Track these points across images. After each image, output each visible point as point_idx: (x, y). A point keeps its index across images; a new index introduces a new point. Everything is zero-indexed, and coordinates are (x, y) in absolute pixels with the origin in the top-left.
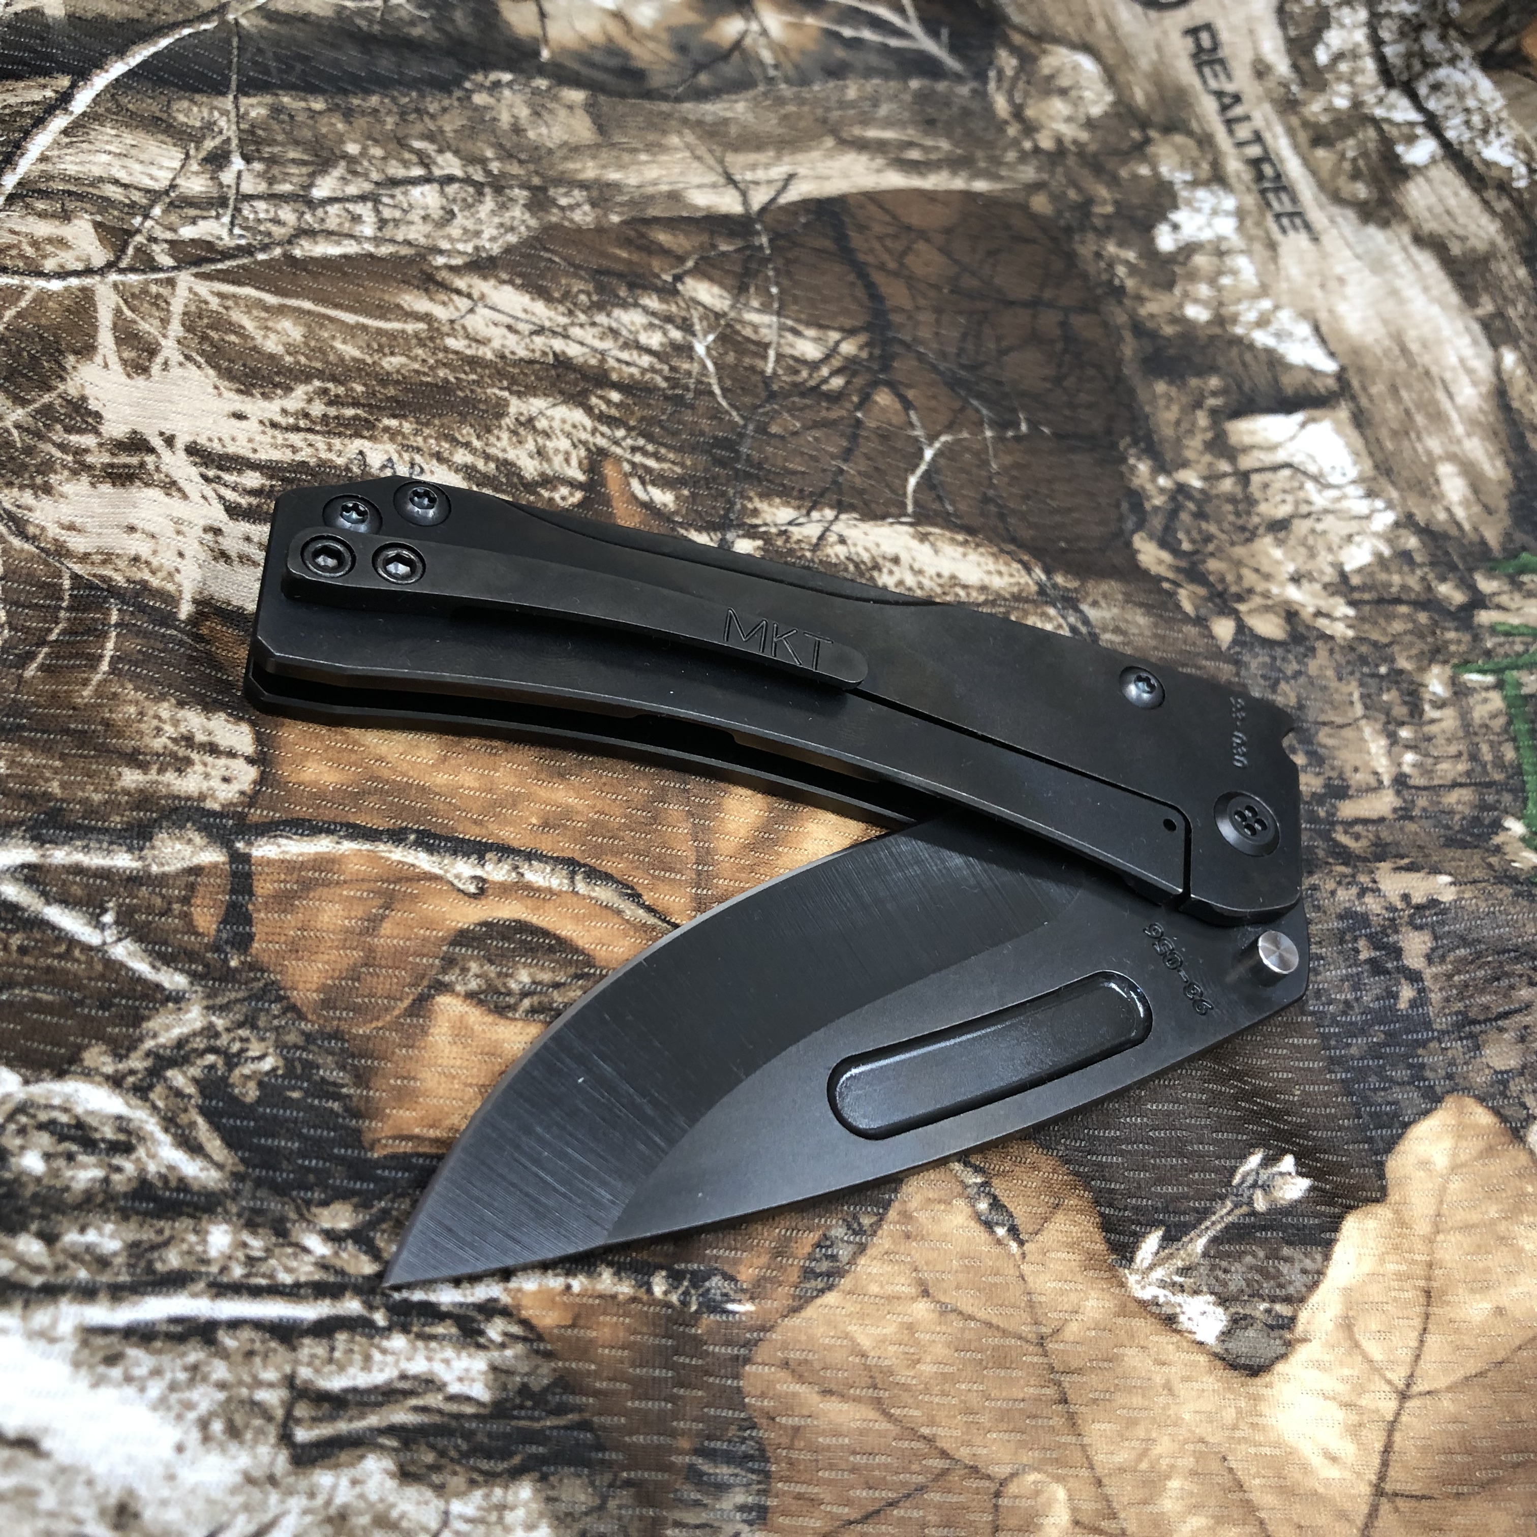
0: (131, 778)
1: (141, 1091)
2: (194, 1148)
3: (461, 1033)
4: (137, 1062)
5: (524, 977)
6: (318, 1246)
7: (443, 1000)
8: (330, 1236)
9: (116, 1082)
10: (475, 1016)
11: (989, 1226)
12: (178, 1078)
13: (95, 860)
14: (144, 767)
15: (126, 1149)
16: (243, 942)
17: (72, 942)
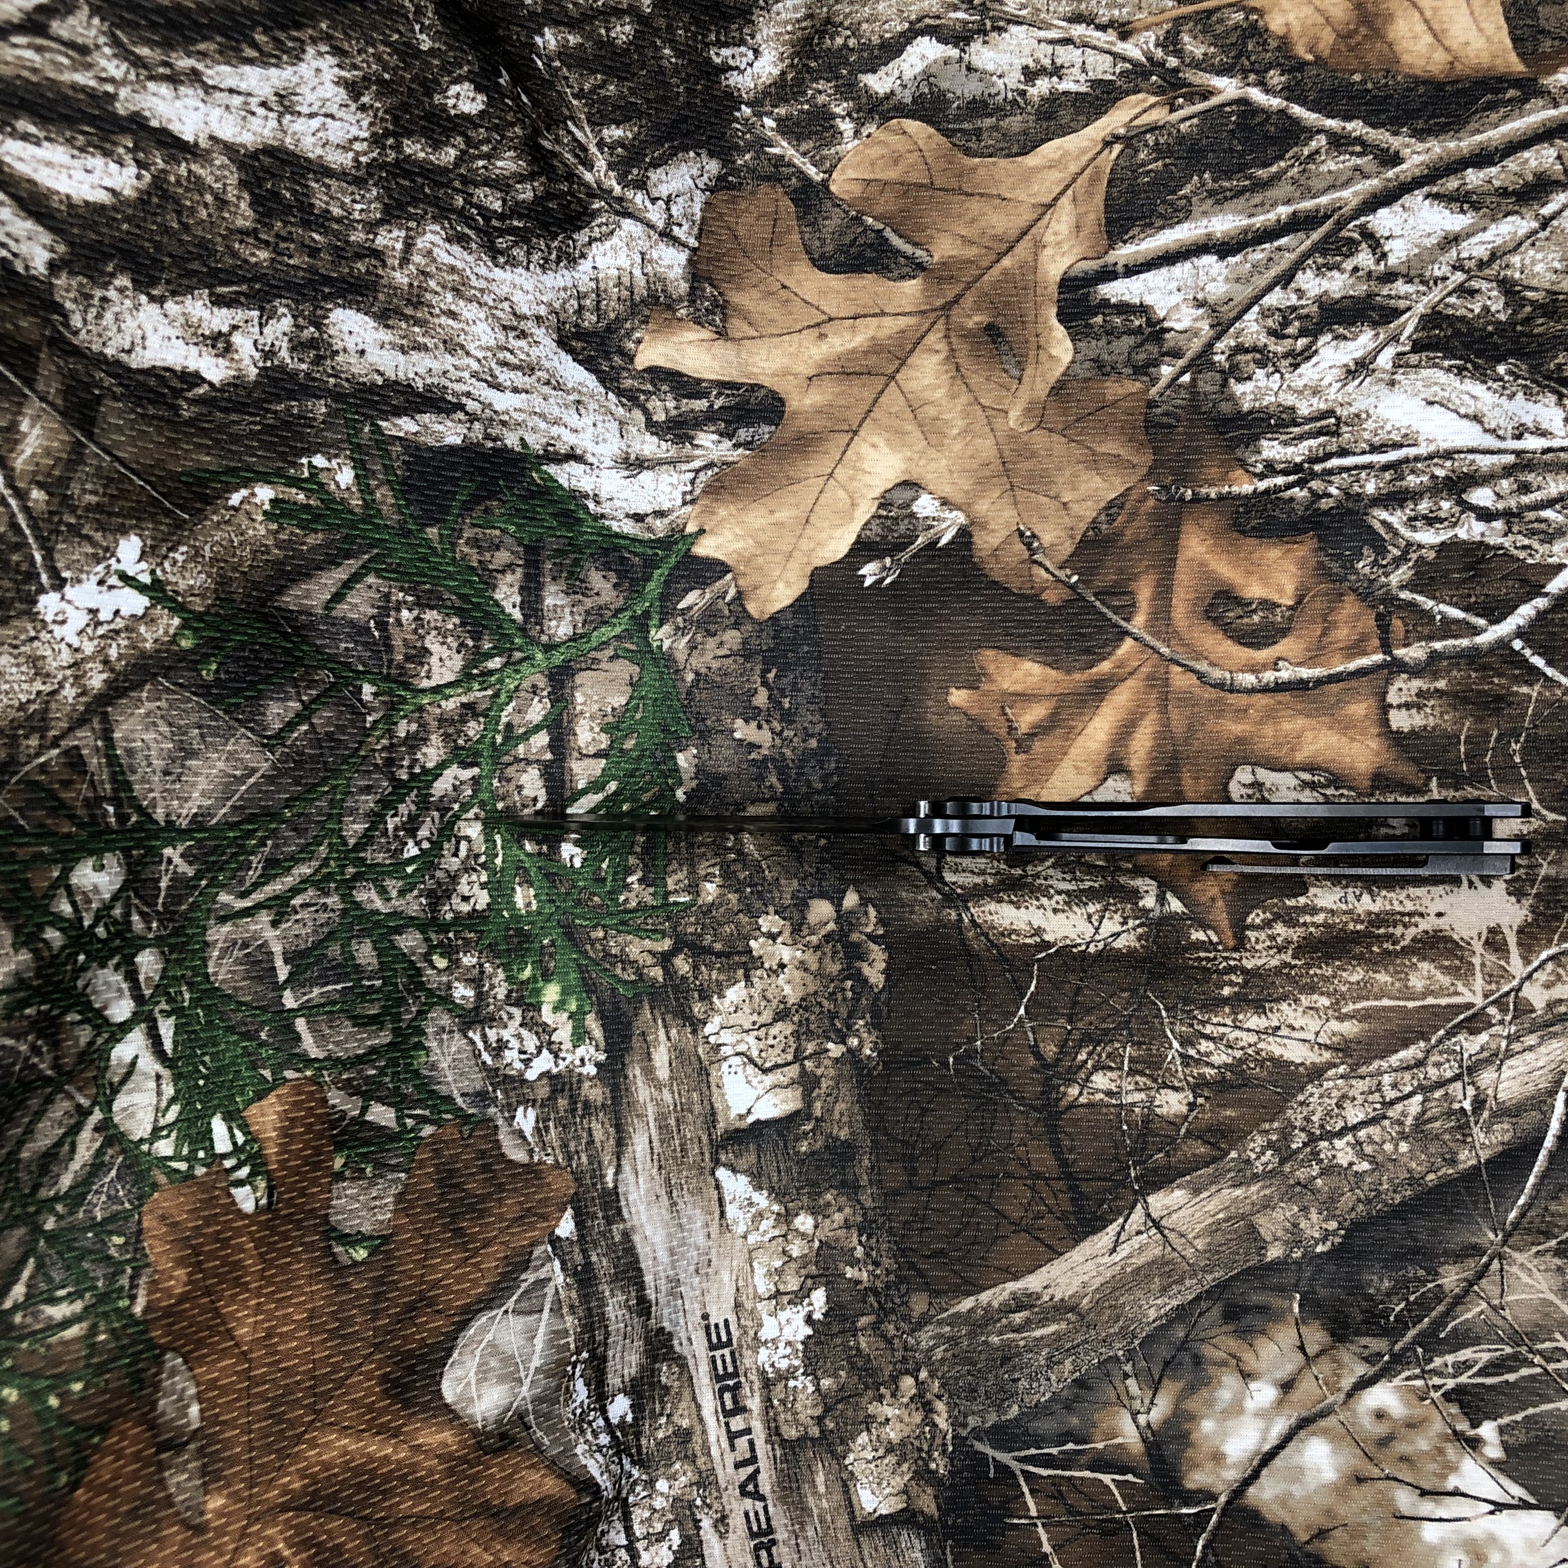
0: (1441, 684)
1: (1409, 544)
2: (1384, 523)
3: (1281, 591)
4: (1414, 556)
5: (1256, 618)
6: (1333, 490)
7: (1290, 603)
8: (1329, 496)
9: (1420, 546)
10: (1276, 598)
11: (1034, 536)
12: (1396, 552)
13: (1450, 642)
14: (1437, 690)
15: (1410, 519)
16: (1379, 617)
17: (1450, 604)
